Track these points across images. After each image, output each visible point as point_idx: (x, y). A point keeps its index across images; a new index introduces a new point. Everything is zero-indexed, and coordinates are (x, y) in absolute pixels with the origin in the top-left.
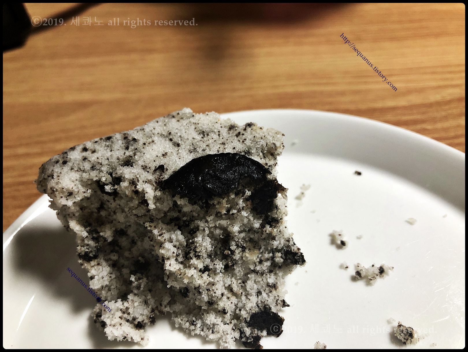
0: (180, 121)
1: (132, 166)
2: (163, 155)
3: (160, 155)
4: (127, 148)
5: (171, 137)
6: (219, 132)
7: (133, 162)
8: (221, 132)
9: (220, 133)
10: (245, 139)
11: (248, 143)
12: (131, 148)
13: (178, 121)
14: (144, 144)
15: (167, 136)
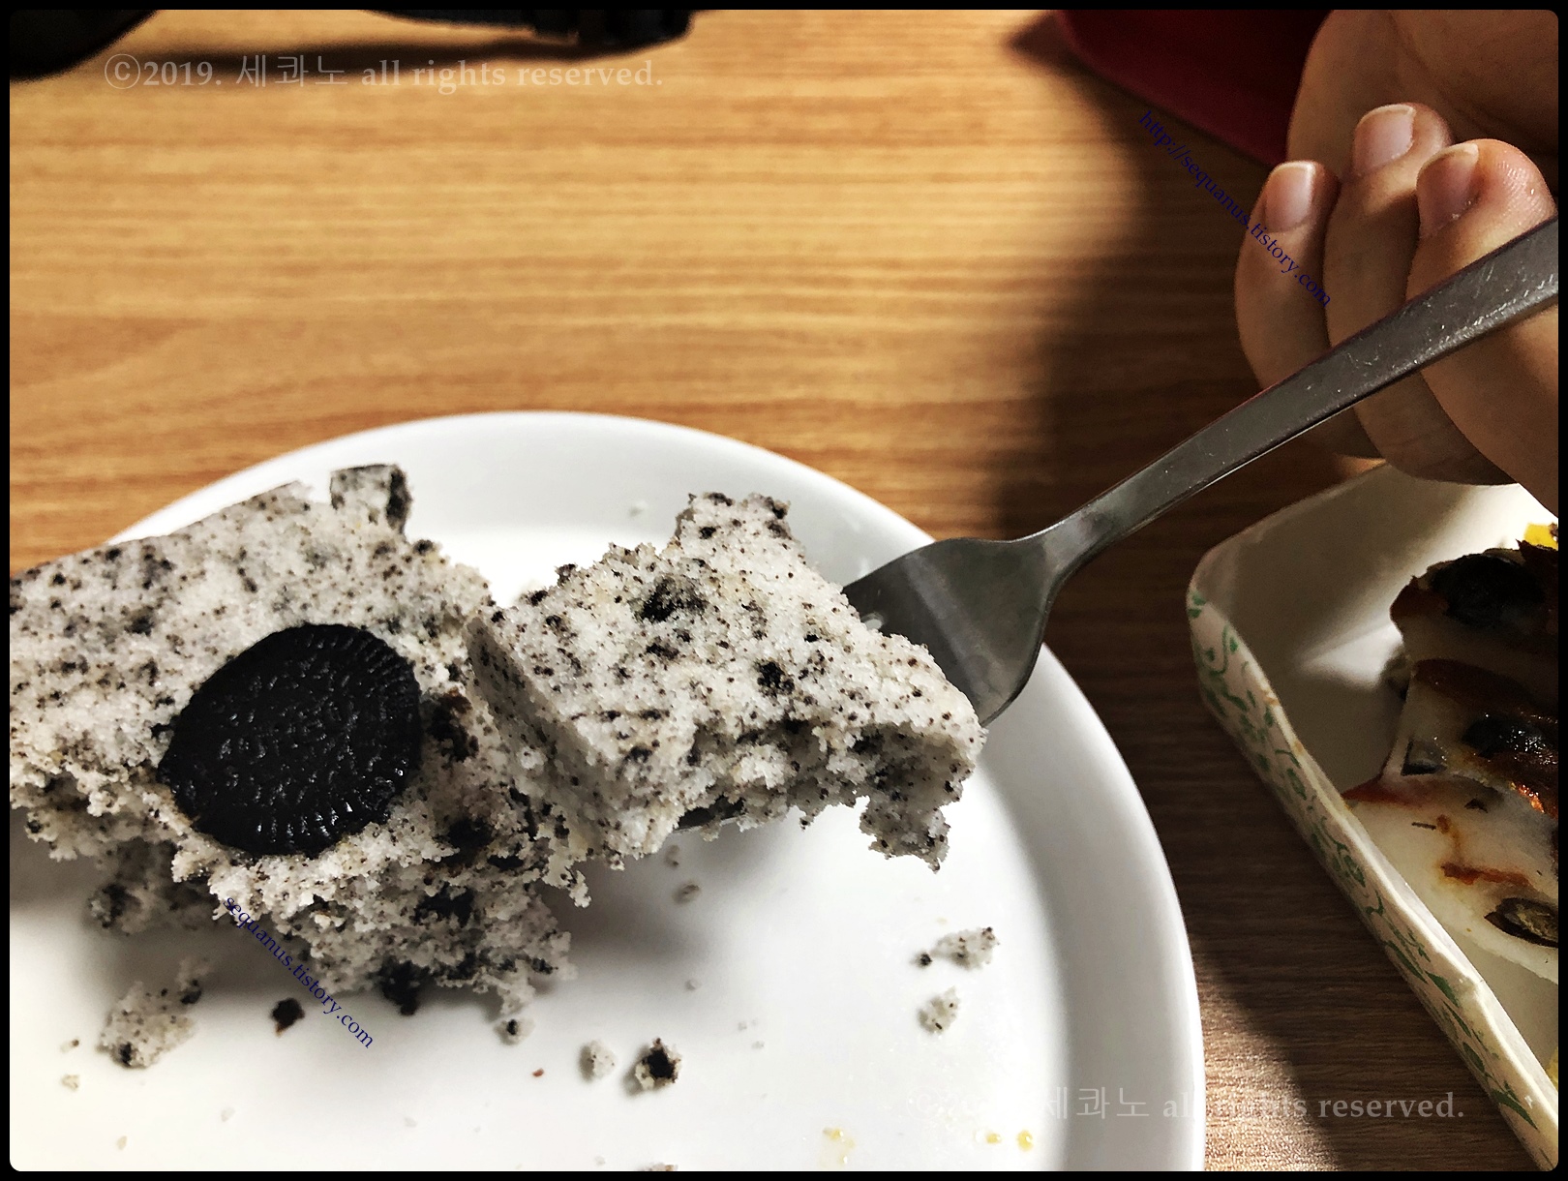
0: (275, 521)
1: (148, 634)
2: (217, 612)
3: (209, 611)
4: (147, 585)
5: (243, 565)
6: (350, 560)
7: (152, 625)
8: (356, 560)
9: (352, 564)
10: (400, 588)
11: (403, 598)
12: (156, 586)
13: (270, 519)
14: (184, 578)
15: (236, 562)
